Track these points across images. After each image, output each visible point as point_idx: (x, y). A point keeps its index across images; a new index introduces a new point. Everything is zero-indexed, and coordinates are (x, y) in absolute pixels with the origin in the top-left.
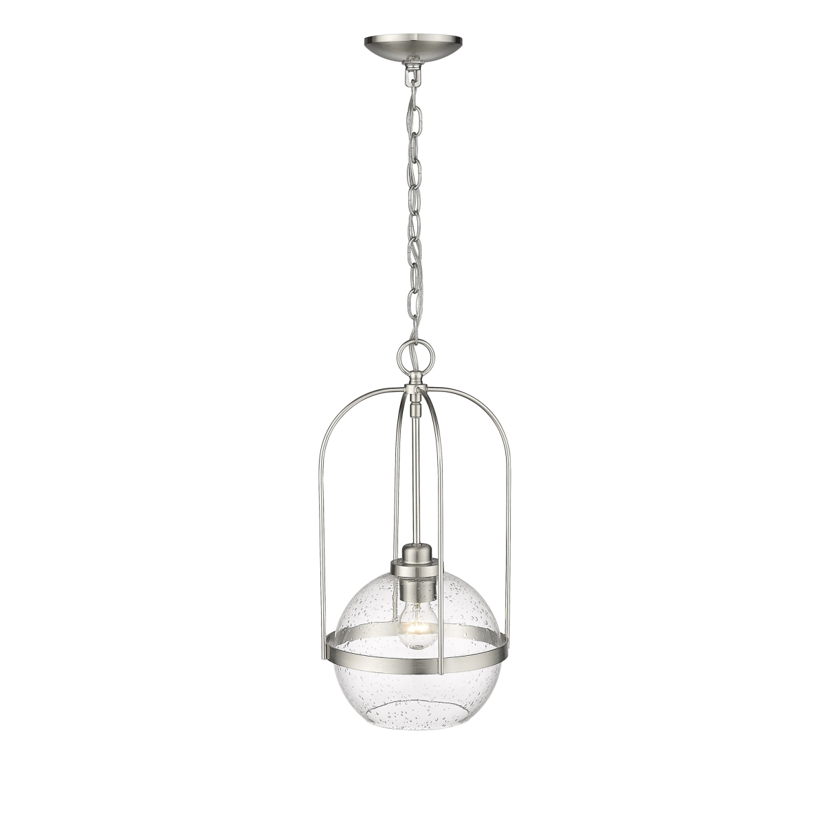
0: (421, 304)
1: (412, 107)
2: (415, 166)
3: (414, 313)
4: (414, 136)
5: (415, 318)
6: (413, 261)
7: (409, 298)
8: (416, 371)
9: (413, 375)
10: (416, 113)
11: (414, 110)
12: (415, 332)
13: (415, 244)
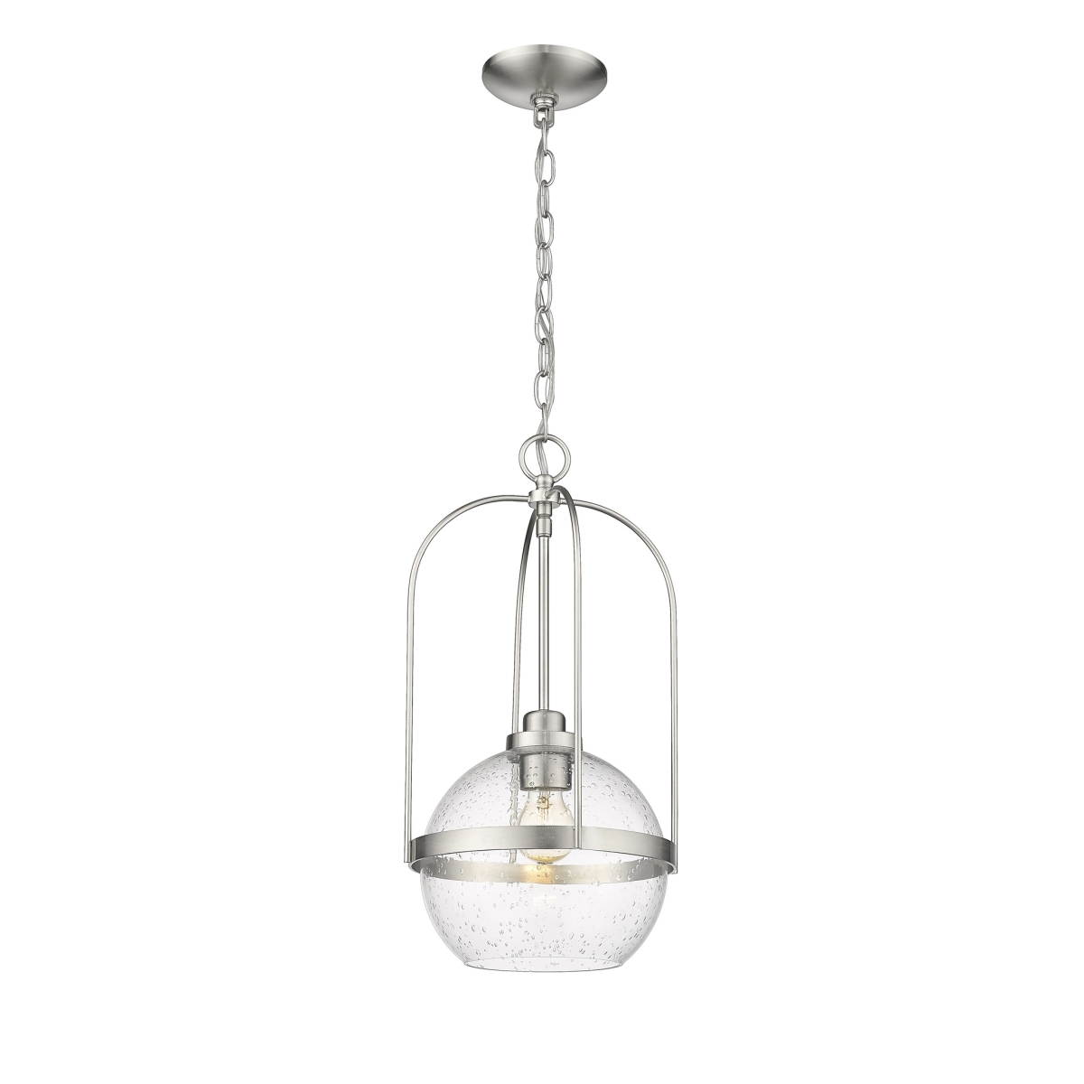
0: (552, 388)
1: (542, 151)
2: (546, 222)
3: (543, 400)
4: (544, 184)
5: (544, 407)
6: (543, 335)
7: (536, 383)
8: (545, 475)
9: (541, 480)
10: (547, 159)
11: (546, 155)
12: (543, 426)
13: (544, 315)
